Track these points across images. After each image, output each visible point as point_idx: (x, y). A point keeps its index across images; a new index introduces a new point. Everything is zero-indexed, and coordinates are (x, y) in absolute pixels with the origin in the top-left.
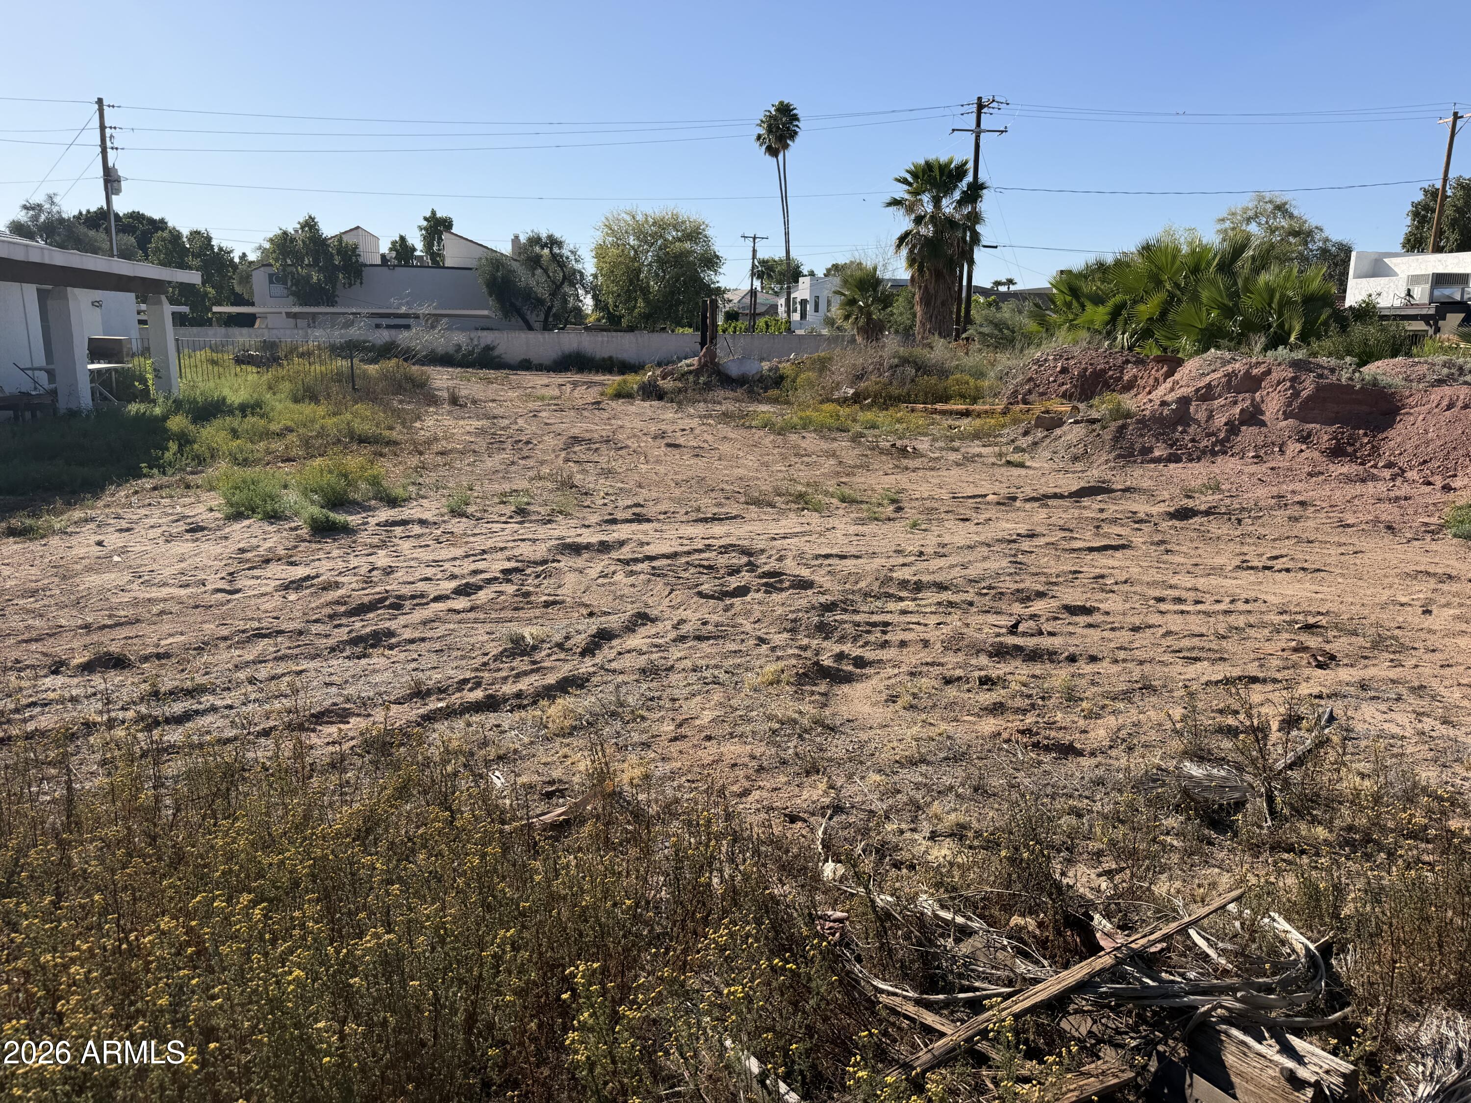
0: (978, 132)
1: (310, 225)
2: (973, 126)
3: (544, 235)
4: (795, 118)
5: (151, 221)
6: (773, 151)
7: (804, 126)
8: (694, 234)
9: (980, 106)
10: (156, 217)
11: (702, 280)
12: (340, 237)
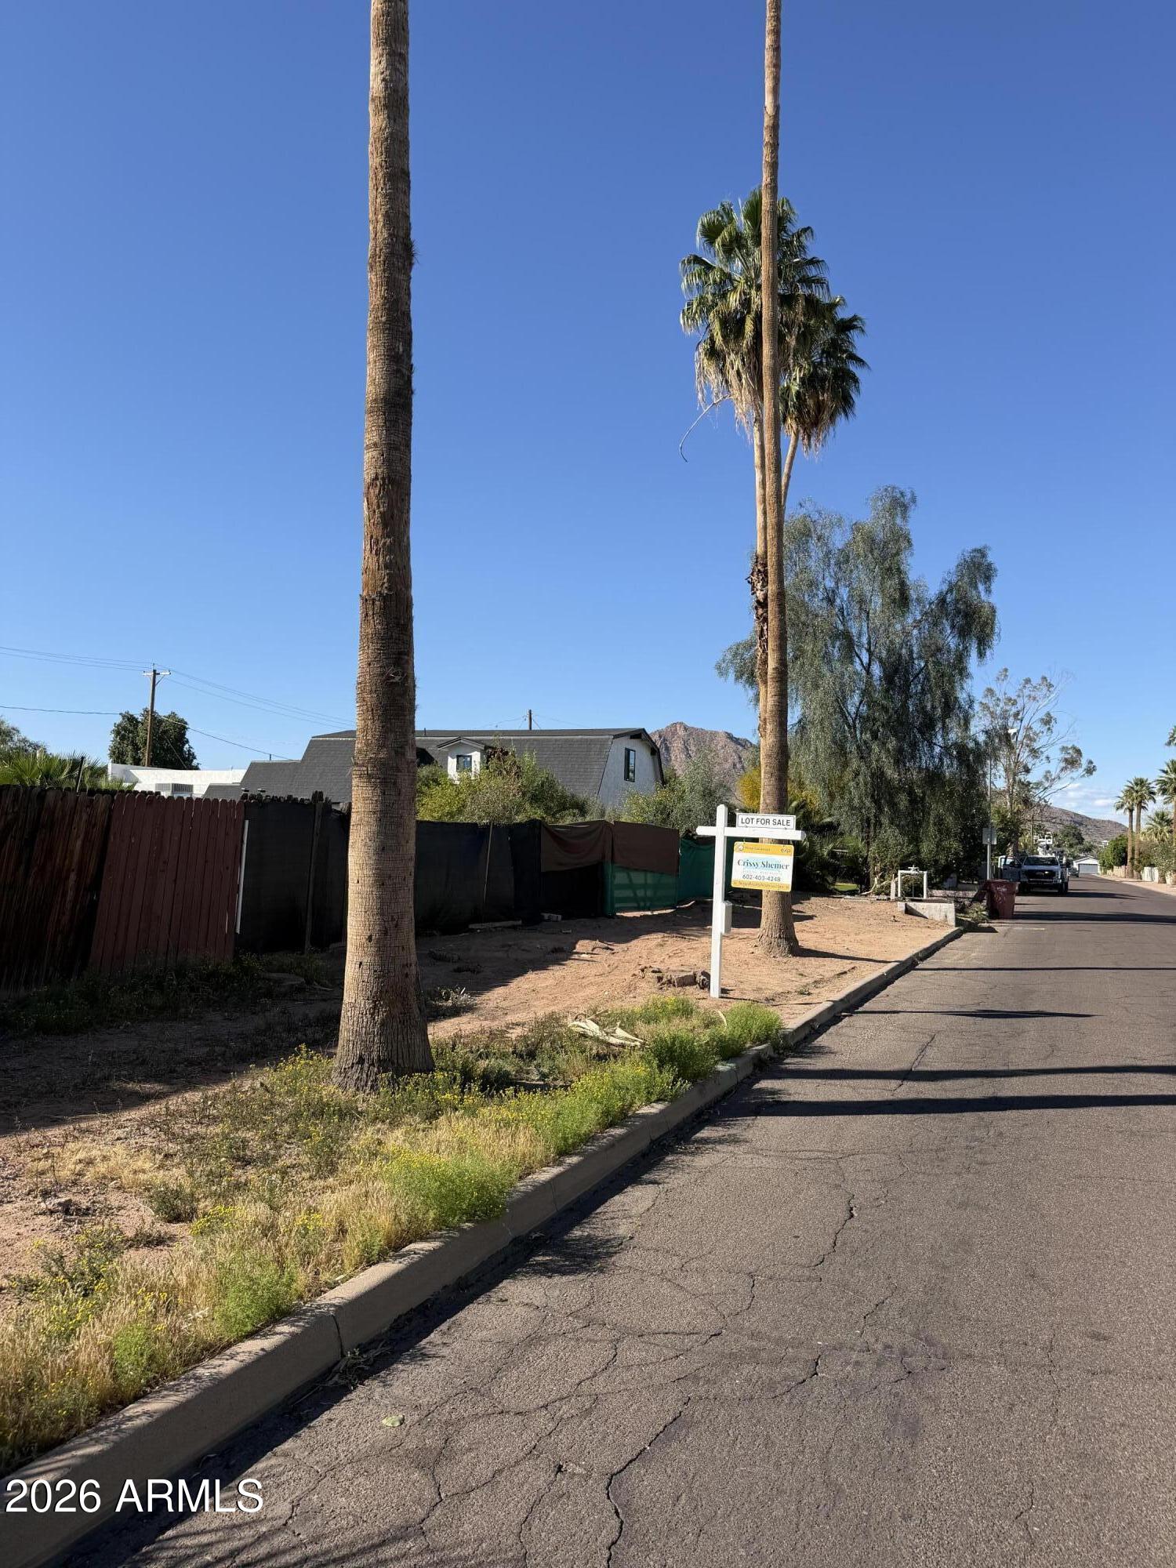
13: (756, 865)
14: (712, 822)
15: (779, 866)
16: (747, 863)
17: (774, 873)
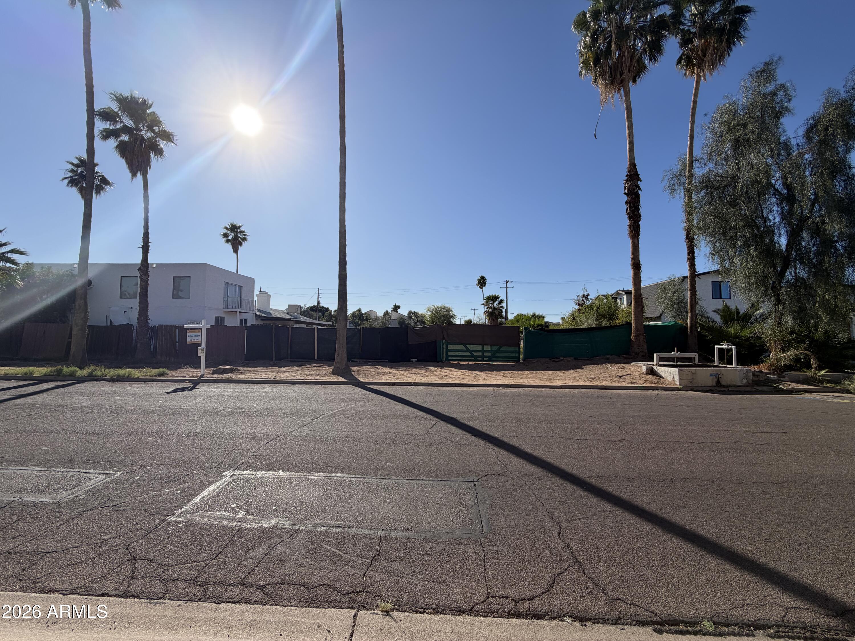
0: (507, 288)
1: (359, 310)
2: (505, 286)
3: (413, 311)
4: (486, 279)
5: (325, 308)
6: (481, 288)
7: (488, 282)
8: (449, 310)
9: (507, 282)
10: (327, 307)
11: (452, 322)
12: (366, 313)
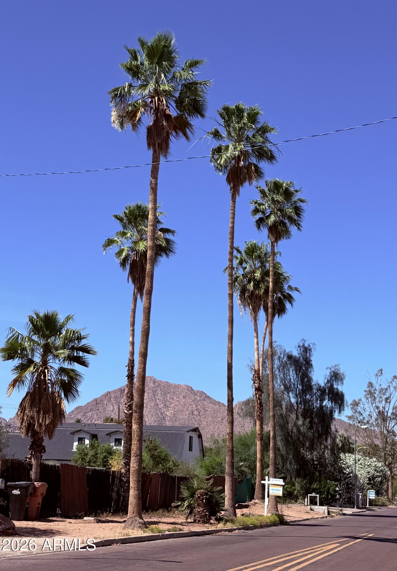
13: (274, 490)
14: (265, 480)
15: (279, 490)
16: (273, 490)
17: (278, 492)
